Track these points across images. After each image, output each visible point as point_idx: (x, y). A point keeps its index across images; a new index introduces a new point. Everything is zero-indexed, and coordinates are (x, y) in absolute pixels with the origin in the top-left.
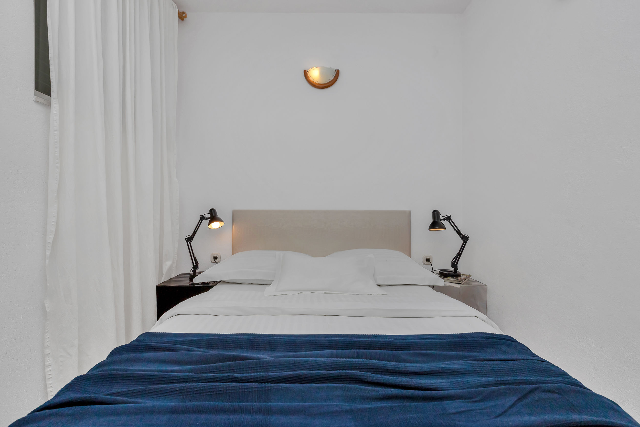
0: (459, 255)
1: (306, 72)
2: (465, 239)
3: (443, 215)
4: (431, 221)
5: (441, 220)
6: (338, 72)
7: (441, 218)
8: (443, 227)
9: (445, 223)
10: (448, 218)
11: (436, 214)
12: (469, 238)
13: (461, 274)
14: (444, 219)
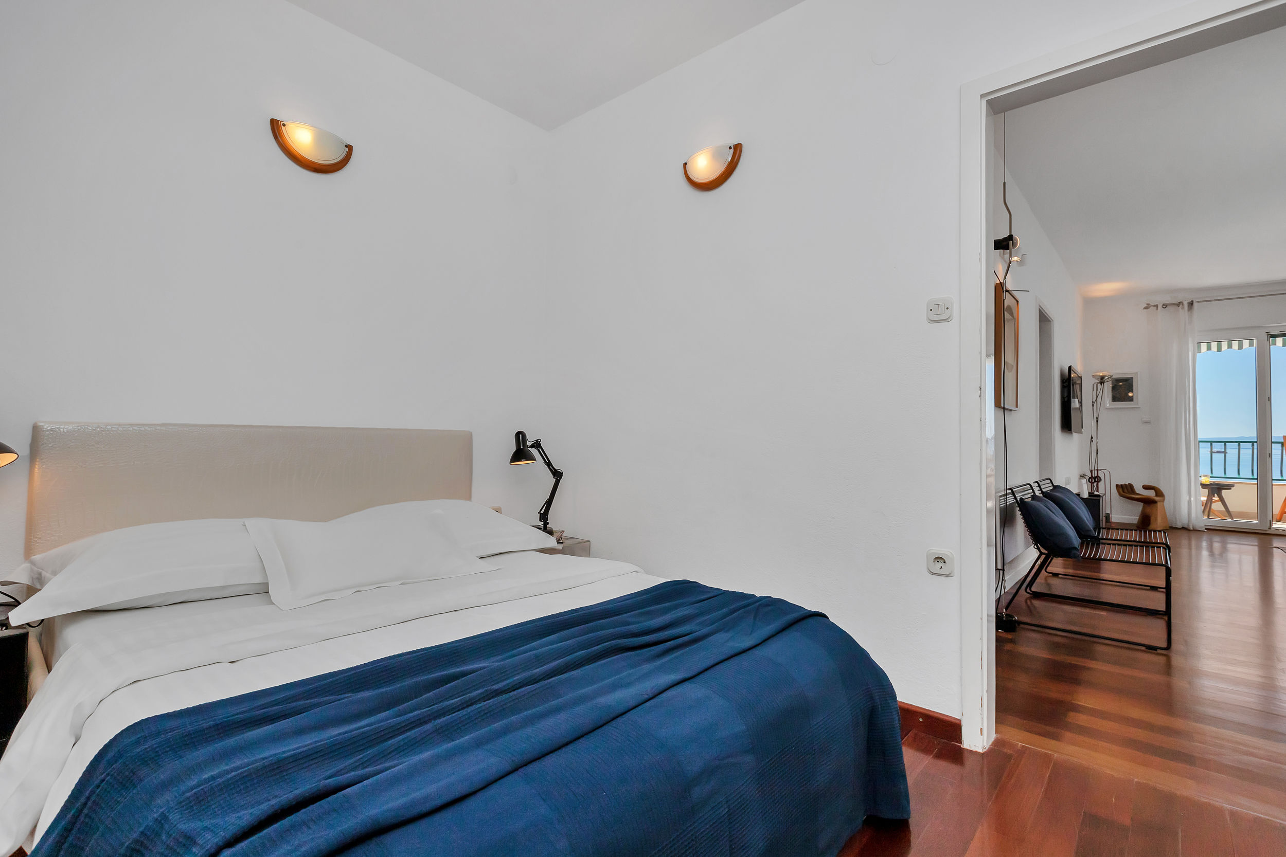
0: (549, 503)
1: (276, 126)
2: (557, 475)
3: (530, 440)
4: (514, 449)
5: (528, 448)
6: (350, 148)
7: (529, 444)
8: (531, 458)
9: (534, 451)
10: (537, 445)
11: (520, 436)
12: (562, 474)
13: (554, 530)
14: (532, 446)
